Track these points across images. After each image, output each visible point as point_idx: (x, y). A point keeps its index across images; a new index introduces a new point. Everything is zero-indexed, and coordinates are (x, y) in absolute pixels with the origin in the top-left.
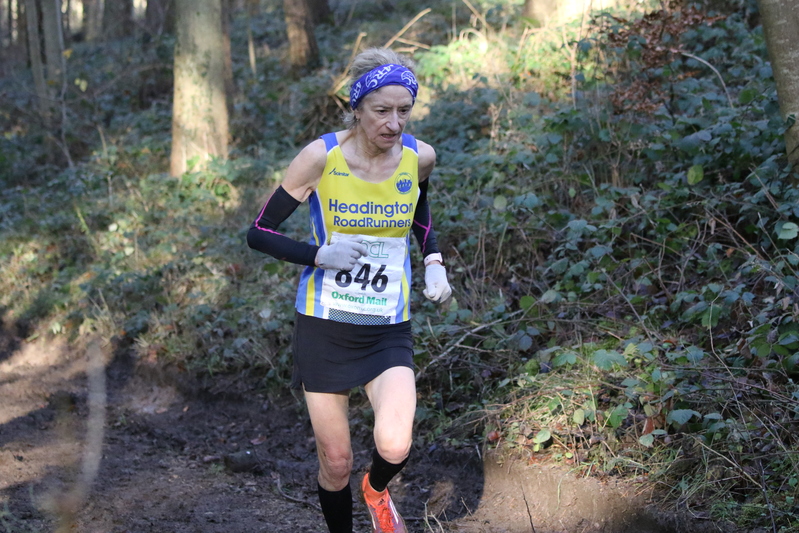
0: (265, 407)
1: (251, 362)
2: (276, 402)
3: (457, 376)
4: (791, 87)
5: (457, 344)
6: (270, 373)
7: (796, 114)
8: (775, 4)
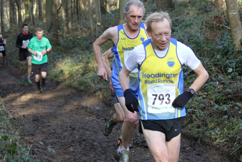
4: (235, 37)
7: (236, 43)
8: (231, 18)
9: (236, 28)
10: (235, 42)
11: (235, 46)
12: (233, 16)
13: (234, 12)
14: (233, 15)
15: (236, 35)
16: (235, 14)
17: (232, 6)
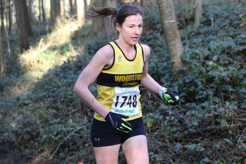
0: (14, 154)
1: (9, 141)
2: (17, 153)
3: (72, 143)
4: (173, 53)
5: (72, 134)
6: (15, 144)
7: (175, 61)
8: (168, 27)
9: (174, 40)
10: (174, 59)
11: (175, 65)
12: (170, 25)
13: (171, 20)
14: (170, 23)
15: (175, 49)
16: (173, 23)
17: (168, 12)
